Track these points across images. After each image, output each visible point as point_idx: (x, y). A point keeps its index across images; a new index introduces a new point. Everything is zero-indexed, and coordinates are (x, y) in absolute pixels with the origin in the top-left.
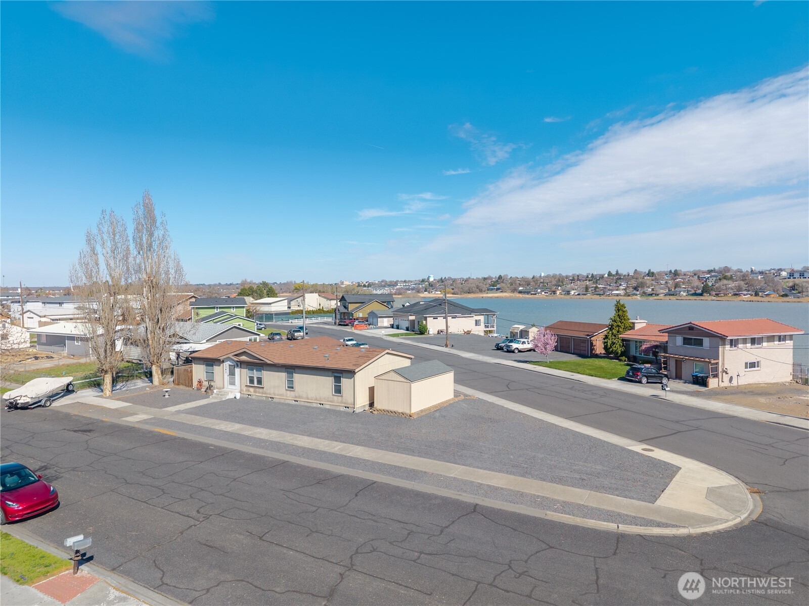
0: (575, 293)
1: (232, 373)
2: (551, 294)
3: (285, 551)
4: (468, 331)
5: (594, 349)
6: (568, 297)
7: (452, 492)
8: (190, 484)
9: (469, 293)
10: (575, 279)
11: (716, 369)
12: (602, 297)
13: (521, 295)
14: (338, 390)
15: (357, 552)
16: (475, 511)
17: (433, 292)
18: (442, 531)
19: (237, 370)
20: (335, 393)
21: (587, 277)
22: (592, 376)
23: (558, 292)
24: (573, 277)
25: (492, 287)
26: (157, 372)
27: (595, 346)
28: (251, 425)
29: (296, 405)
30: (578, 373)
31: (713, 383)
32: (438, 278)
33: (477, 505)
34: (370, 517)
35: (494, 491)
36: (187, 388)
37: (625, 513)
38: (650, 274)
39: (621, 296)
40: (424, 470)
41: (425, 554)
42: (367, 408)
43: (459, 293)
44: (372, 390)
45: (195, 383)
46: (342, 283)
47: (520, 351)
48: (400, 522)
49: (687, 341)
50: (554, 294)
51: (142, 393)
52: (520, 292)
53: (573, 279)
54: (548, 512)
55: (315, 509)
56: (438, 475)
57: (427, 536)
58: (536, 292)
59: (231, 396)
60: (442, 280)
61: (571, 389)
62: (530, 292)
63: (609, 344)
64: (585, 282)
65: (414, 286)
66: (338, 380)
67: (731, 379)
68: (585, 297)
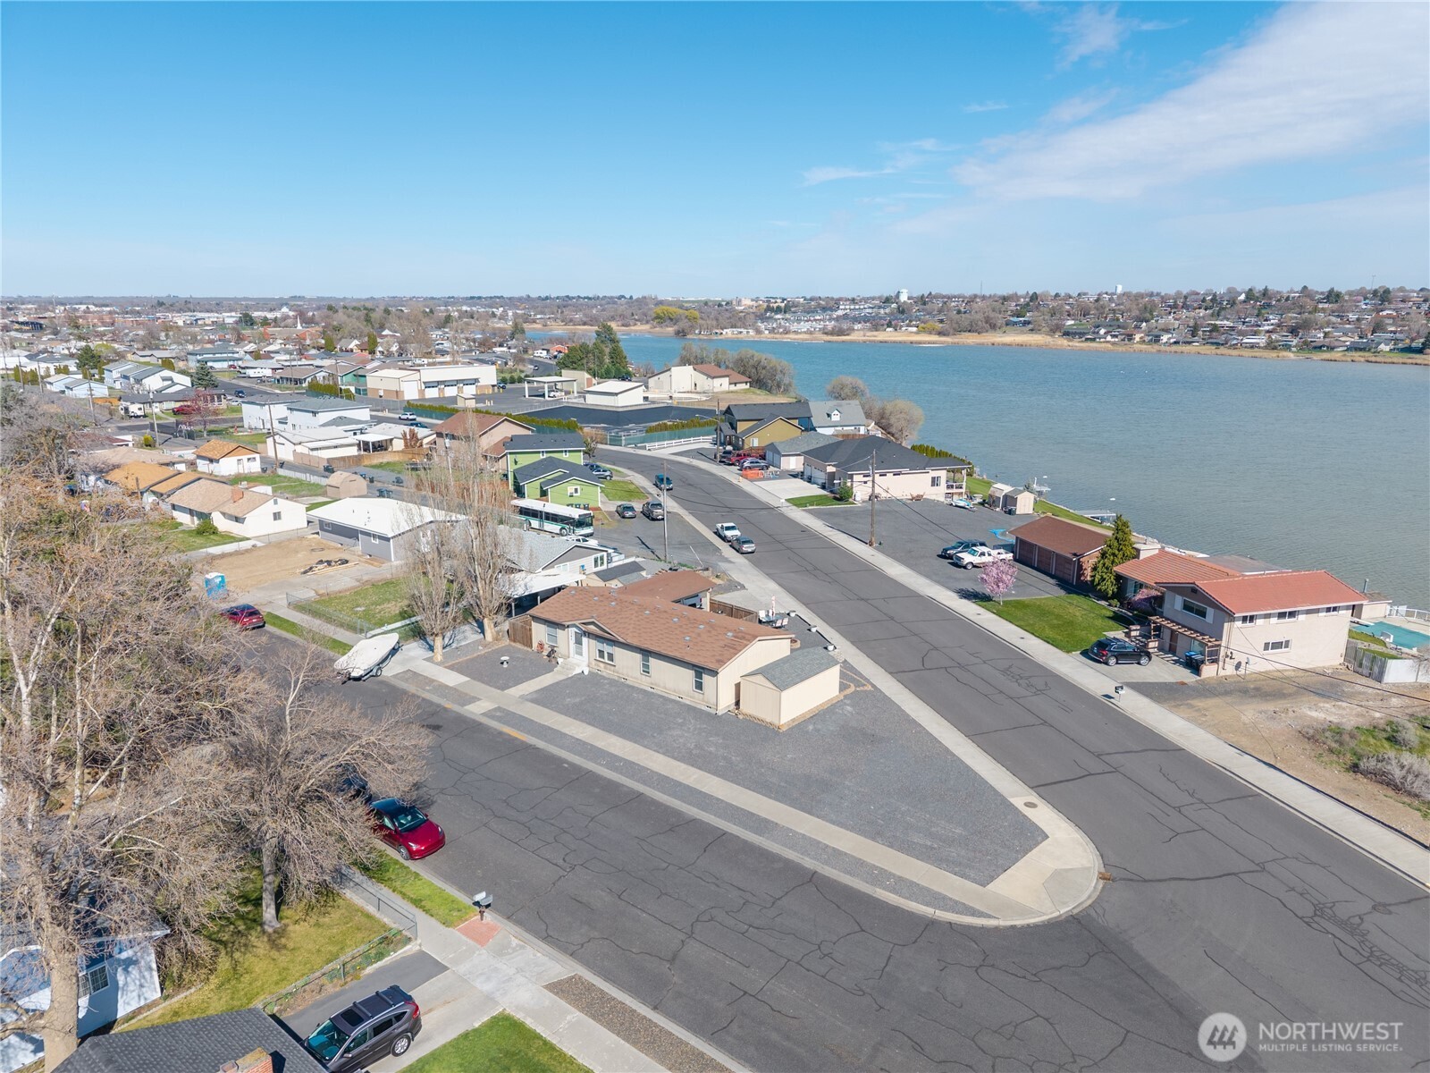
0: (1169, 339)
1: (579, 642)
2: (1123, 340)
3: (639, 912)
4: (918, 496)
5: (1083, 574)
6: (1156, 347)
7: (796, 854)
8: (552, 821)
9: (969, 331)
10: (1178, 304)
11: (1217, 653)
12: (1222, 350)
13: (1064, 342)
14: (699, 686)
15: (697, 920)
16: (810, 881)
17: (904, 329)
18: (773, 903)
19: (585, 640)
20: (696, 688)
21: (1204, 300)
22: (1048, 643)
23: (1137, 337)
24: (1175, 302)
25: (1015, 319)
26: (489, 626)
27: (1085, 569)
28: (603, 730)
29: (653, 693)
30: (1033, 634)
31: (1208, 671)
32: (917, 294)
33: (816, 872)
34: (714, 880)
35: (836, 856)
36: (526, 648)
37: (950, 896)
38: (1333, 296)
39: (1259, 347)
40: (775, 821)
41: (753, 927)
42: (733, 707)
43: (951, 331)
44: (738, 686)
45: (535, 645)
46: (739, 303)
47: (974, 566)
48: (739, 889)
49: (1187, 607)
50: (1130, 340)
51: (475, 655)
52: (1067, 334)
53: (1175, 306)
54: (878, 890)
55: (665, 865)
56: (788, 828)
57: (759, 908)
58: (1095, 336)
59: (578, 671)
60: (922, 300)
61: (1005, 672)
62: (1084, 334)
63: (1097, 580)
64: (1197, 310)
65: (870, 311)
66: (699, 675)
67: (1238, 666)
68: (1187, 348)
